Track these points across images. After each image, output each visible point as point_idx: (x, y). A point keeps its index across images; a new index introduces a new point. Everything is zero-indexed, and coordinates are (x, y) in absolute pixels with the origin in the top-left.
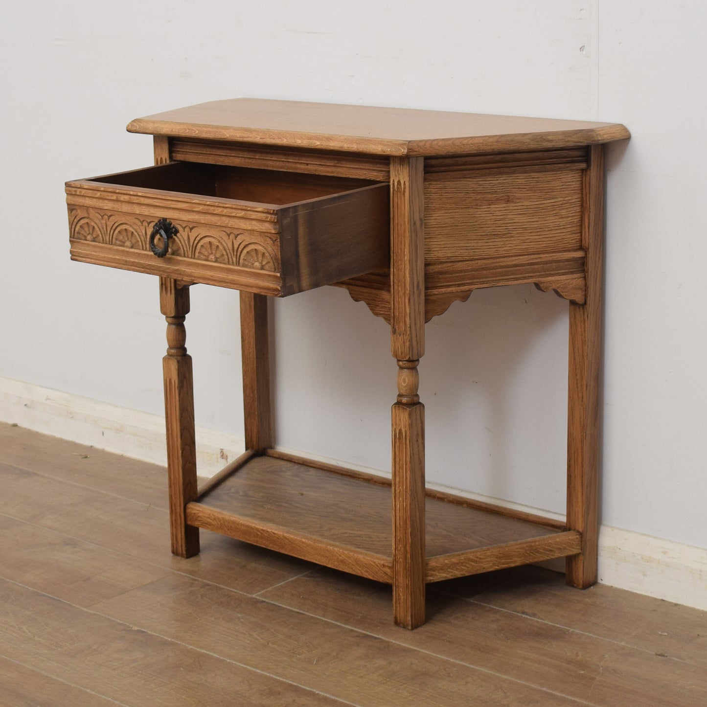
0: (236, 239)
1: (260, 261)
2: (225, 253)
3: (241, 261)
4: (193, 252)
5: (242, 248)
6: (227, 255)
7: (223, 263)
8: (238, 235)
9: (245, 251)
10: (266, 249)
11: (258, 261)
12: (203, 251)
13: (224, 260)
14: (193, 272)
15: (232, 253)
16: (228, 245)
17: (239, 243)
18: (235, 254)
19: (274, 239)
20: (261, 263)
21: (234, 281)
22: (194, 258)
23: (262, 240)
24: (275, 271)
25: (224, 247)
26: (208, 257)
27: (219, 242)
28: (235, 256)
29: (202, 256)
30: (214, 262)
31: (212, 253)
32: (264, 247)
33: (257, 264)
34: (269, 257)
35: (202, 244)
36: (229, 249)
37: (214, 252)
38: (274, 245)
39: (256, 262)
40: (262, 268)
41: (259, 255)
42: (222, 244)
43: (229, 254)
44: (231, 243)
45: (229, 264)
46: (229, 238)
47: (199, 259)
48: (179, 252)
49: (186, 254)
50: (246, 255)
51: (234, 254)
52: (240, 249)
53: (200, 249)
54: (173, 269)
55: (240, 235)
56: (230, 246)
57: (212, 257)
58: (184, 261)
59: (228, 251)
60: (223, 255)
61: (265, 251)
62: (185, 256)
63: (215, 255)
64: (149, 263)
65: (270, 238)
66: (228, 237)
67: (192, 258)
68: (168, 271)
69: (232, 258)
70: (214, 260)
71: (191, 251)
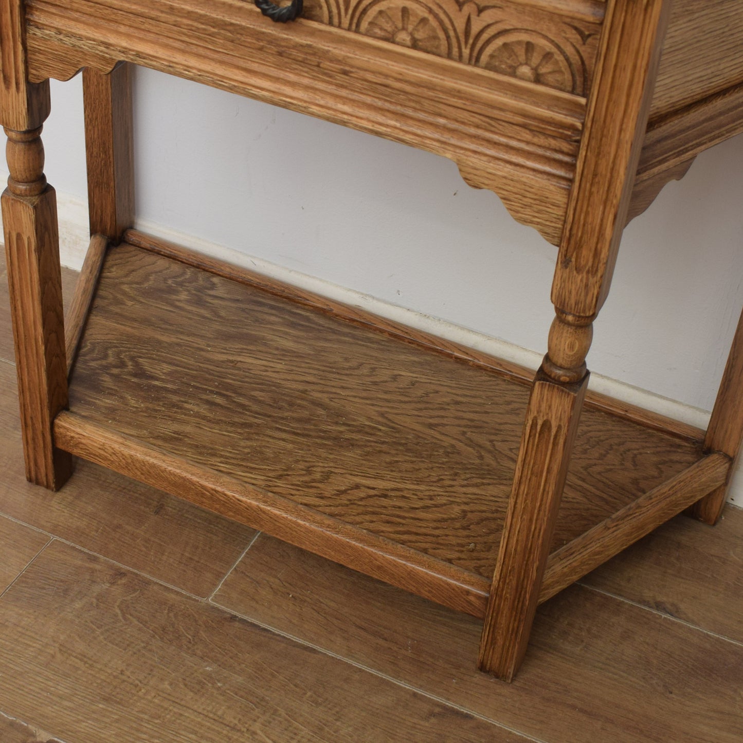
0: (478, 15)
1: (534, 65)
2: (441, 35)
3: (484, 58)
4: (355, 21)
5: (492, 34)
6: (448, 38)
7: (434, 54)
8: (486, 8)
9: (499, 42)
10: (558, 47)
11: (526, 64)
12: (382, 21)
13: (437, 47)
14: (350, 58)
15: (462, 39)
16: (456, 25)
17: (485, 24)
18: (471, 41)
19: (587, 33)
20: (535, 70)
21: (459, 91)
22: (357, 31)
23: (553, 29)
24: (572, 92)
25: (441, 23)
26: (394, 34)
27: (431, 11)
28: (469, 46)
29: (377, 31)
30: (408, 47)
31: (404, 29)
32: (552, 42)
33: (525, 70)
34: (563, 64)
35: (383, 8)
36: (455, 30)
37: (410, 28)
38: (584, 44)
39: (521, 64)
40: (538, 79)
41: (535, 54)
42: (436, 16)
43: (454, 41)
44: (464, 20)
45: (449, 56)
46: (460, 10)
47: (367, 34)
48: (314, 13)
49: (336, 21)
50: (499, 49)
51: (466, 43)
52: (485, 36)
53: (375, 18)
54: (297, 43)
55: (494, 10)
56: (460, 25)
57: (403, 36)
58: (330, 33)
59: (452, 33)
60: (436, 38)
61: (554, 50)
62: (331, 23)
63: (411, 34)
64: (233, 21)
65: (576, 28)
66: (457, 8)
67: (349, 29)
68: (283, 44)
69: (460, 48)
70: (409, 43)
71: (349, 16)
